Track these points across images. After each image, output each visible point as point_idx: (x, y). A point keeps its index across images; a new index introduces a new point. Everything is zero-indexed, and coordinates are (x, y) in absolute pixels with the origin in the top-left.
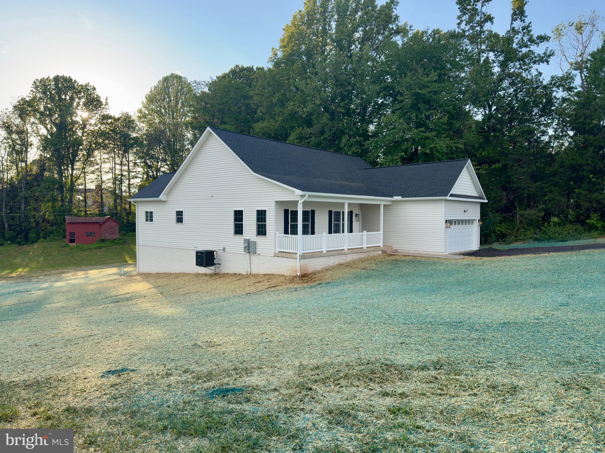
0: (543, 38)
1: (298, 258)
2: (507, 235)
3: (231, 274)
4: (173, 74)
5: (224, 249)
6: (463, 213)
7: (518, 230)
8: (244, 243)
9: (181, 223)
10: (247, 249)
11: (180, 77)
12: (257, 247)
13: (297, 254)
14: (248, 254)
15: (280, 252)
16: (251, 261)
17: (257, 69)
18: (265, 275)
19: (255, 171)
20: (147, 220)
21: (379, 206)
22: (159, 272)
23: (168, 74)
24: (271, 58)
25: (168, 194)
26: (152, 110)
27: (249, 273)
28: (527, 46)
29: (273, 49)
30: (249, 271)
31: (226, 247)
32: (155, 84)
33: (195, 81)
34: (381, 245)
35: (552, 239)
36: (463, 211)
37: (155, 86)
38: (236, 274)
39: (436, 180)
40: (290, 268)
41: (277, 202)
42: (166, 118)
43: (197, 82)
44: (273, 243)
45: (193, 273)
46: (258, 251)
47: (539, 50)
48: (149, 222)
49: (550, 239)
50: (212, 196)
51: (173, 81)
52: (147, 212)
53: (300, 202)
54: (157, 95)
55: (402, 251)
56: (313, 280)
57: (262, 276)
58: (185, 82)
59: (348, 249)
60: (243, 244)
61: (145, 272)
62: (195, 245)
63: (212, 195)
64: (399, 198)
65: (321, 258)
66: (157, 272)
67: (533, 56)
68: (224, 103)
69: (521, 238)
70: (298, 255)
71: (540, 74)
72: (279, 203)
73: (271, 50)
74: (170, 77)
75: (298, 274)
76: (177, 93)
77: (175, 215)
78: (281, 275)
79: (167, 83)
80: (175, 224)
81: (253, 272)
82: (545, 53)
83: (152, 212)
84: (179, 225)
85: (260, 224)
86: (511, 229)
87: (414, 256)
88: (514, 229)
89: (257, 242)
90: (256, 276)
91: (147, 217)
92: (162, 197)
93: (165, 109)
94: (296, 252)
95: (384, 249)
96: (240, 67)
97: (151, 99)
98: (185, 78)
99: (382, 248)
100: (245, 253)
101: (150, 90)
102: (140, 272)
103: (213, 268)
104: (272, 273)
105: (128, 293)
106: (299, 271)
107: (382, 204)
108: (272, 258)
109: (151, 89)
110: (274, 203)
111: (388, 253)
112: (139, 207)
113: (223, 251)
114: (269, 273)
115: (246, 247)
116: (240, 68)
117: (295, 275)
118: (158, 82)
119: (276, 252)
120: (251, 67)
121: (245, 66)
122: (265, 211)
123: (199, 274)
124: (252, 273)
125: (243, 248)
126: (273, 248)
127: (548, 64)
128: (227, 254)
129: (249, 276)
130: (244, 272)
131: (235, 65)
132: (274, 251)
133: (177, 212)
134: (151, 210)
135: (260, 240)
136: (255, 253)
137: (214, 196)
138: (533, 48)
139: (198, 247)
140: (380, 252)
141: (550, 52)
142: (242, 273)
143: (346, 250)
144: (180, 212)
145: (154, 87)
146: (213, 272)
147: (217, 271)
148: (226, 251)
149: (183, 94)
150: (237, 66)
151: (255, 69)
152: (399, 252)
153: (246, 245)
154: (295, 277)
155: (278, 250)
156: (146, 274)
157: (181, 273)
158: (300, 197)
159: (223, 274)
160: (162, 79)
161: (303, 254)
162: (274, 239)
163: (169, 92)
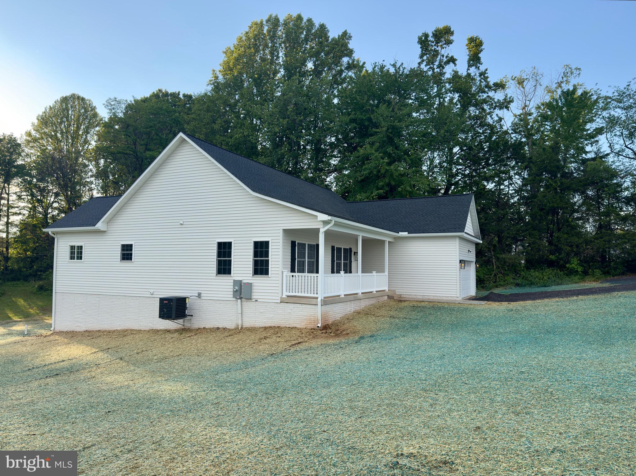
0: (500, 86)
1: (319, 304)
2: (485, 281)
3: (210, 329)
4: (74, 95)
5: (199, 295)
6: (467, 254)
7: (495, 275)
8: (234, 286)
9: (130, 261)
10: (239, 293)
11: (83, 99)
12: (253, 291)
13: (317, 298)
14: (239, 301)
15: (288, 296)
16: (244, 309)
17: (184, 96)
18: (265, 328)
19: (254, 191)
20: (72, 258)
21: (383, 242)
22: (89, 329)
23: (68, 94)
24: (210, 81)
25: (109, 222)
26: (45, 133)
27: (240, 327)
28: (485, 92)
29: (214, 71)
30: (240, 324)
31: (202, 292)
32: (51, 103)
33: (115, 98)
34: (386, 288)
35: (534, 284)
36: (468, 251)
37: (50, 107)
38: (218, 328)
39: (442, 215)
40: (305, 317)
41: (285, 231)
42: (62, 144)
43: (117, 100)
44: (280, 285)
45: (147, 329)
46: (255, 296)
47: (498, 96)
48: (75, 260)
49: (531, 284)
50: (181, 224)
51: (74, 103)
52: (72, 248)
53: (322, 230)
54: (54, 116)
55: (405, 296)
56: (344, 333)
57: (262, 330)
58: (90, 105)
59: (362, 293)
60: (232, 287)
61: (65, 330)
62: (152, 291)
63: (181, 222)
64: (405, 234)
65: (340, 304)
66: (85, 329)
67: (493, 102)
68: (151, 127)
69: (502, 283)
70: (319, 300)
71: (500, 119)
72: (287, 232)
73: (212, 72)
74: (70, 98)
75: (319, 325)
76: (79, 116)
77: (120, 249)
78: (292, 328)
79: (67, 105)
80: (119, 263)
81: (247, 324)
82: (505, 99)
83: (81, 247)
84: (126, 263)
85: (258, 260)
86: (488, 275)
87: (430, 302)
88: (491, 274)
89: (254, 284)
90: (252, 330)
91: (72, 253)
92: (100, 225)
93: (62, 133)
94: (315, 295)
95: (389, 294)
96: (164, 91)
97: (44, 121)
98: (90, 101)
99: (387, 292)
100: (234, 299)
101: (44, 110)
102: (57, 329)
103: (181, 321)
104: (276, 326)
105: (63, 361)
106: (320, 321)
107: (387, 240)
108: (276, 305)
109: (46, 110)
110: (281, 232)
111: (395, 298)
112: (59, 241)
113: (197, 298)
114: (273, 325)
115: (236, 291)
116: (163, 93)
117: (312, 326)
118: (55, 102)
119: (284, 296)
120: (177, 92)
121: (170, 91)
122: (267, 243)
123: (158, 331)
124: (244, 327)
125: (232, 293)
126: (280, 292)
127: (508, 110)
128: (204, 301)
129: (240, 330)
130: (230, 325)
131: (157, 89)
132: (280, 295)
133: (123, 246)
134: (79, 244)
135: (259, 282)
136: (251, 299)
137: (185, 223)
138: (491, 94)
139: (155, 293)
140: (386, 297)
141: (510, 98)
142: (227, 327)
143: (361, 294)
144: (127, 245)
145: (48, 107)
146: (179, 326)
147: (187, 325)
148: (203, 298)
149: (86, 118)
150: (160, 91)
151: (181, 96)
152: (403, 297)
153: (237, 288)
154: (314, 329)
155: (285, 294)
156: (67, 333)
157: (127, 330)
158: (322, 223)
159: (197, 330)
160: (61, 100)
161: (324, 298)
162: (280, 279)
163: (68, 115)
